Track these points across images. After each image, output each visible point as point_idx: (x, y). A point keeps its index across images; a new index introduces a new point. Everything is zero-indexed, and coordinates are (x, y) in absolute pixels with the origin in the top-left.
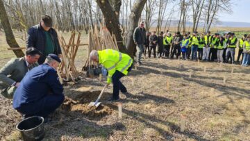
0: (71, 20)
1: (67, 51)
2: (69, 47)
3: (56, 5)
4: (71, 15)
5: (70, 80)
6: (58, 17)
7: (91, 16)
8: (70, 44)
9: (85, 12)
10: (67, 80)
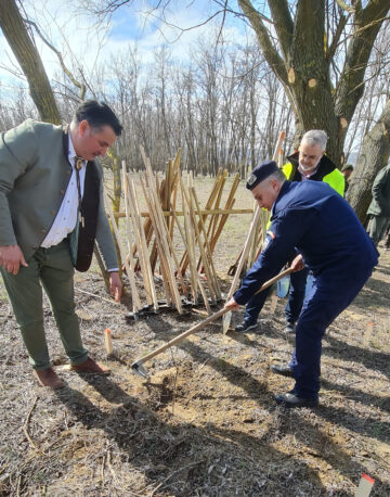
0: (214, 150)
1: (201, 227)
2: (204, 217)
3: (190, 119)
4: (214, 139)
5: (200, 305)
6: (191, 145)
7: (253, 143)
8: (208, 208)
9: (243, 134)
10: (193, 302)
